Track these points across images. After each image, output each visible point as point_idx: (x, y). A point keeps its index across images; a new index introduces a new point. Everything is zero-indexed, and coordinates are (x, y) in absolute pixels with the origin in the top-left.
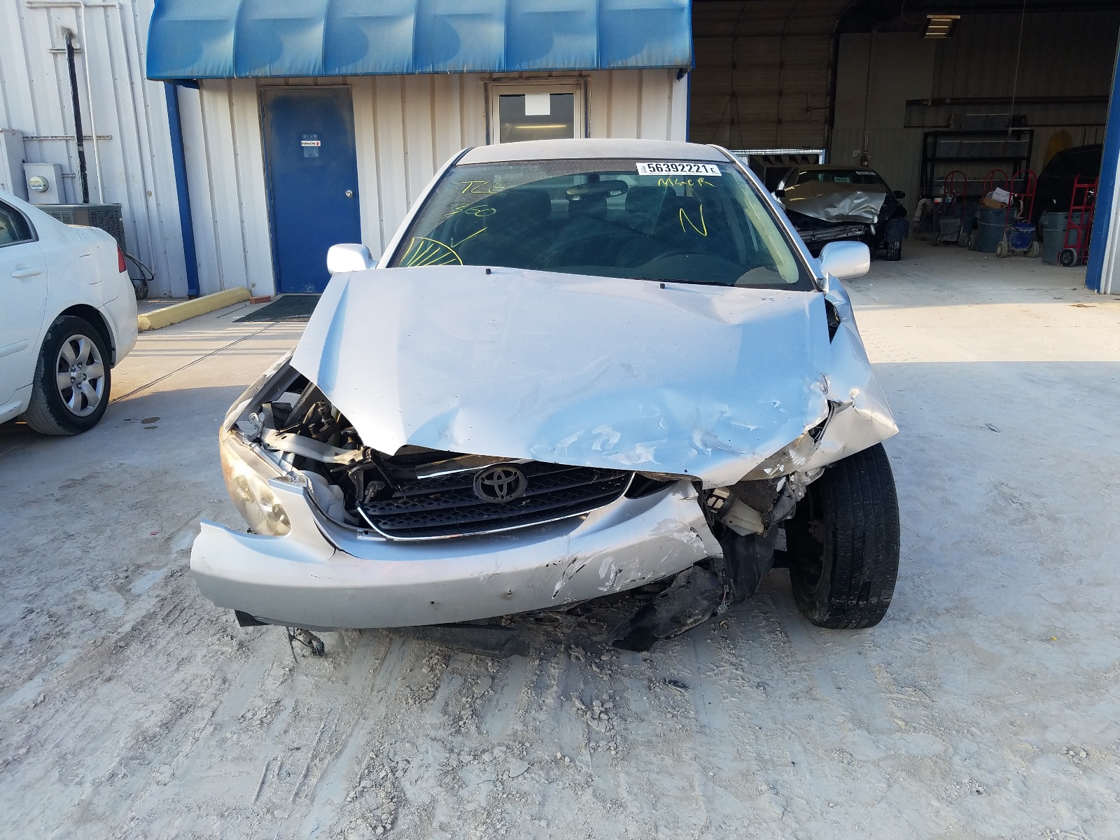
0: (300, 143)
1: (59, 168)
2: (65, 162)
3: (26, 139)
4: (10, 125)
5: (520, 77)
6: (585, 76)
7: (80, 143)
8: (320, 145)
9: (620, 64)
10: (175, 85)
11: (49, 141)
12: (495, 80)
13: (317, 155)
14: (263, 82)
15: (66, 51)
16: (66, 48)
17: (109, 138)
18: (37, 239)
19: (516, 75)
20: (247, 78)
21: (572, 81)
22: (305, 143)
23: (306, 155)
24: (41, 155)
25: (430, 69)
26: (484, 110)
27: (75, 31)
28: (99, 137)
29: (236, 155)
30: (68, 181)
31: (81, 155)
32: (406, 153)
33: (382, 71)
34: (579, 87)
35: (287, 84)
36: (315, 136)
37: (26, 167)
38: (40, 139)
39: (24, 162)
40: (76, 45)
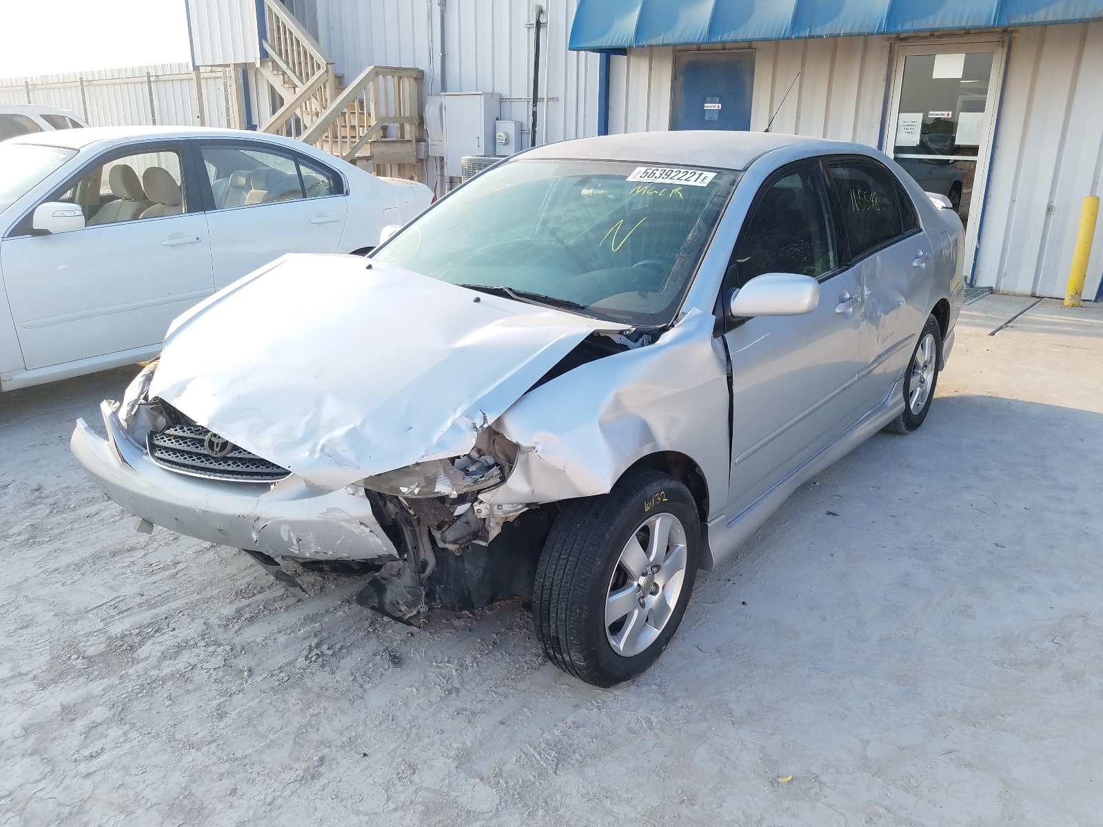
0: (703, 106)
1: (520, 125)
2: (525, 121)
3: (502, 100)
4: (493, 90)
5: (932, 35)
6: (1011, 32)
7: (535, 105)
8: (720, 108)
9: (1023, 19)
10: (609, 53)
11: (516, 102)
12: (901, 39)
13: (716, 117)
14: (679, 48)
15: (535, 26)
16: (535, 23)
17: (557, 99)
18: (347, 194)
19: (928, 34)
20: (643, 46)
21: (995, 38)
22: (708, 106)
23: (707, 118)
24: (511, 113)
25: (807, 33)
26: (885, 73)
27: (544, 9)
28: (549, 99)
29: (648, 116)
30: (525, 136)
31: (534, 114)
32: (798, 118)
33: (761, 36)
34: (1001, 45)
35: (699, 49)
36: (717, 99)
37: (499, 123)
38: (511, 100)
39: (497, 119)
40: (542, 20)
